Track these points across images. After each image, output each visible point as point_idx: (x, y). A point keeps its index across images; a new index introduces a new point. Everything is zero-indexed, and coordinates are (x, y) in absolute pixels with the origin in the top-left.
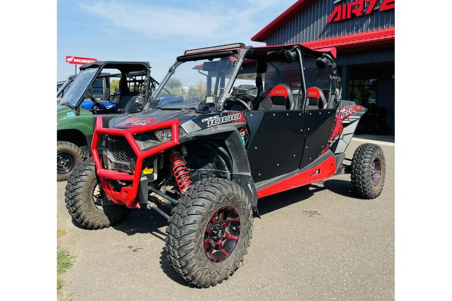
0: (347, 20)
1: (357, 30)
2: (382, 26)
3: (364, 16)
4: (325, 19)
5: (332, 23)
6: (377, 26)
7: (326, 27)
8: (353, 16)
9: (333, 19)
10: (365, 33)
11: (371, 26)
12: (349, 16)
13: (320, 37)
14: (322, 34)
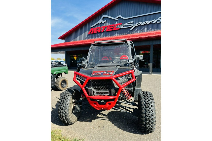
0: (95, 33)
1: (99, 37)
2: (107, 36)
3: (101, 33)
4: (87, 33)
5: (90, 34)
6: (105, 36)
7: (88, 35)
8: (97, 32)
9: (90, 33)
10: (102, 38)
11: (103, 36)
12: (96, 32)
13: (86, 39)
14: (87, 38)
